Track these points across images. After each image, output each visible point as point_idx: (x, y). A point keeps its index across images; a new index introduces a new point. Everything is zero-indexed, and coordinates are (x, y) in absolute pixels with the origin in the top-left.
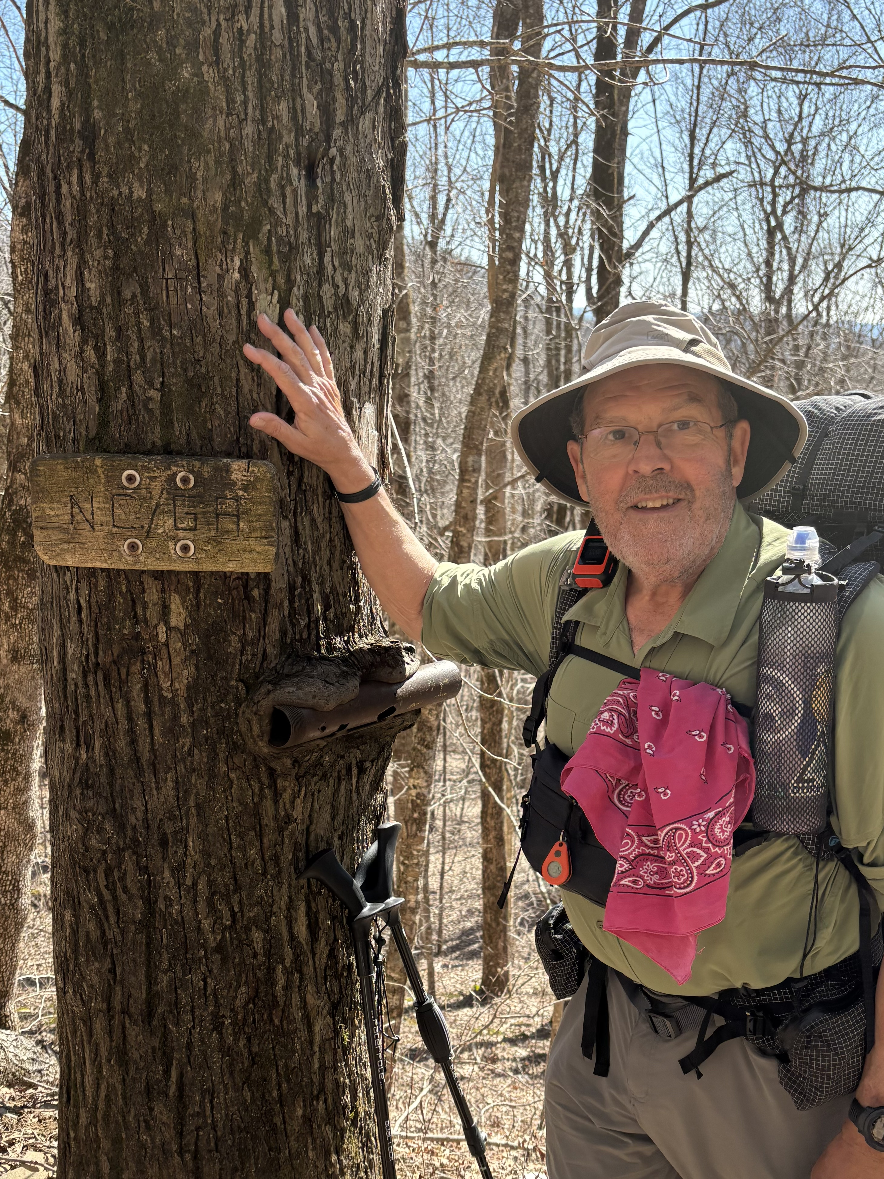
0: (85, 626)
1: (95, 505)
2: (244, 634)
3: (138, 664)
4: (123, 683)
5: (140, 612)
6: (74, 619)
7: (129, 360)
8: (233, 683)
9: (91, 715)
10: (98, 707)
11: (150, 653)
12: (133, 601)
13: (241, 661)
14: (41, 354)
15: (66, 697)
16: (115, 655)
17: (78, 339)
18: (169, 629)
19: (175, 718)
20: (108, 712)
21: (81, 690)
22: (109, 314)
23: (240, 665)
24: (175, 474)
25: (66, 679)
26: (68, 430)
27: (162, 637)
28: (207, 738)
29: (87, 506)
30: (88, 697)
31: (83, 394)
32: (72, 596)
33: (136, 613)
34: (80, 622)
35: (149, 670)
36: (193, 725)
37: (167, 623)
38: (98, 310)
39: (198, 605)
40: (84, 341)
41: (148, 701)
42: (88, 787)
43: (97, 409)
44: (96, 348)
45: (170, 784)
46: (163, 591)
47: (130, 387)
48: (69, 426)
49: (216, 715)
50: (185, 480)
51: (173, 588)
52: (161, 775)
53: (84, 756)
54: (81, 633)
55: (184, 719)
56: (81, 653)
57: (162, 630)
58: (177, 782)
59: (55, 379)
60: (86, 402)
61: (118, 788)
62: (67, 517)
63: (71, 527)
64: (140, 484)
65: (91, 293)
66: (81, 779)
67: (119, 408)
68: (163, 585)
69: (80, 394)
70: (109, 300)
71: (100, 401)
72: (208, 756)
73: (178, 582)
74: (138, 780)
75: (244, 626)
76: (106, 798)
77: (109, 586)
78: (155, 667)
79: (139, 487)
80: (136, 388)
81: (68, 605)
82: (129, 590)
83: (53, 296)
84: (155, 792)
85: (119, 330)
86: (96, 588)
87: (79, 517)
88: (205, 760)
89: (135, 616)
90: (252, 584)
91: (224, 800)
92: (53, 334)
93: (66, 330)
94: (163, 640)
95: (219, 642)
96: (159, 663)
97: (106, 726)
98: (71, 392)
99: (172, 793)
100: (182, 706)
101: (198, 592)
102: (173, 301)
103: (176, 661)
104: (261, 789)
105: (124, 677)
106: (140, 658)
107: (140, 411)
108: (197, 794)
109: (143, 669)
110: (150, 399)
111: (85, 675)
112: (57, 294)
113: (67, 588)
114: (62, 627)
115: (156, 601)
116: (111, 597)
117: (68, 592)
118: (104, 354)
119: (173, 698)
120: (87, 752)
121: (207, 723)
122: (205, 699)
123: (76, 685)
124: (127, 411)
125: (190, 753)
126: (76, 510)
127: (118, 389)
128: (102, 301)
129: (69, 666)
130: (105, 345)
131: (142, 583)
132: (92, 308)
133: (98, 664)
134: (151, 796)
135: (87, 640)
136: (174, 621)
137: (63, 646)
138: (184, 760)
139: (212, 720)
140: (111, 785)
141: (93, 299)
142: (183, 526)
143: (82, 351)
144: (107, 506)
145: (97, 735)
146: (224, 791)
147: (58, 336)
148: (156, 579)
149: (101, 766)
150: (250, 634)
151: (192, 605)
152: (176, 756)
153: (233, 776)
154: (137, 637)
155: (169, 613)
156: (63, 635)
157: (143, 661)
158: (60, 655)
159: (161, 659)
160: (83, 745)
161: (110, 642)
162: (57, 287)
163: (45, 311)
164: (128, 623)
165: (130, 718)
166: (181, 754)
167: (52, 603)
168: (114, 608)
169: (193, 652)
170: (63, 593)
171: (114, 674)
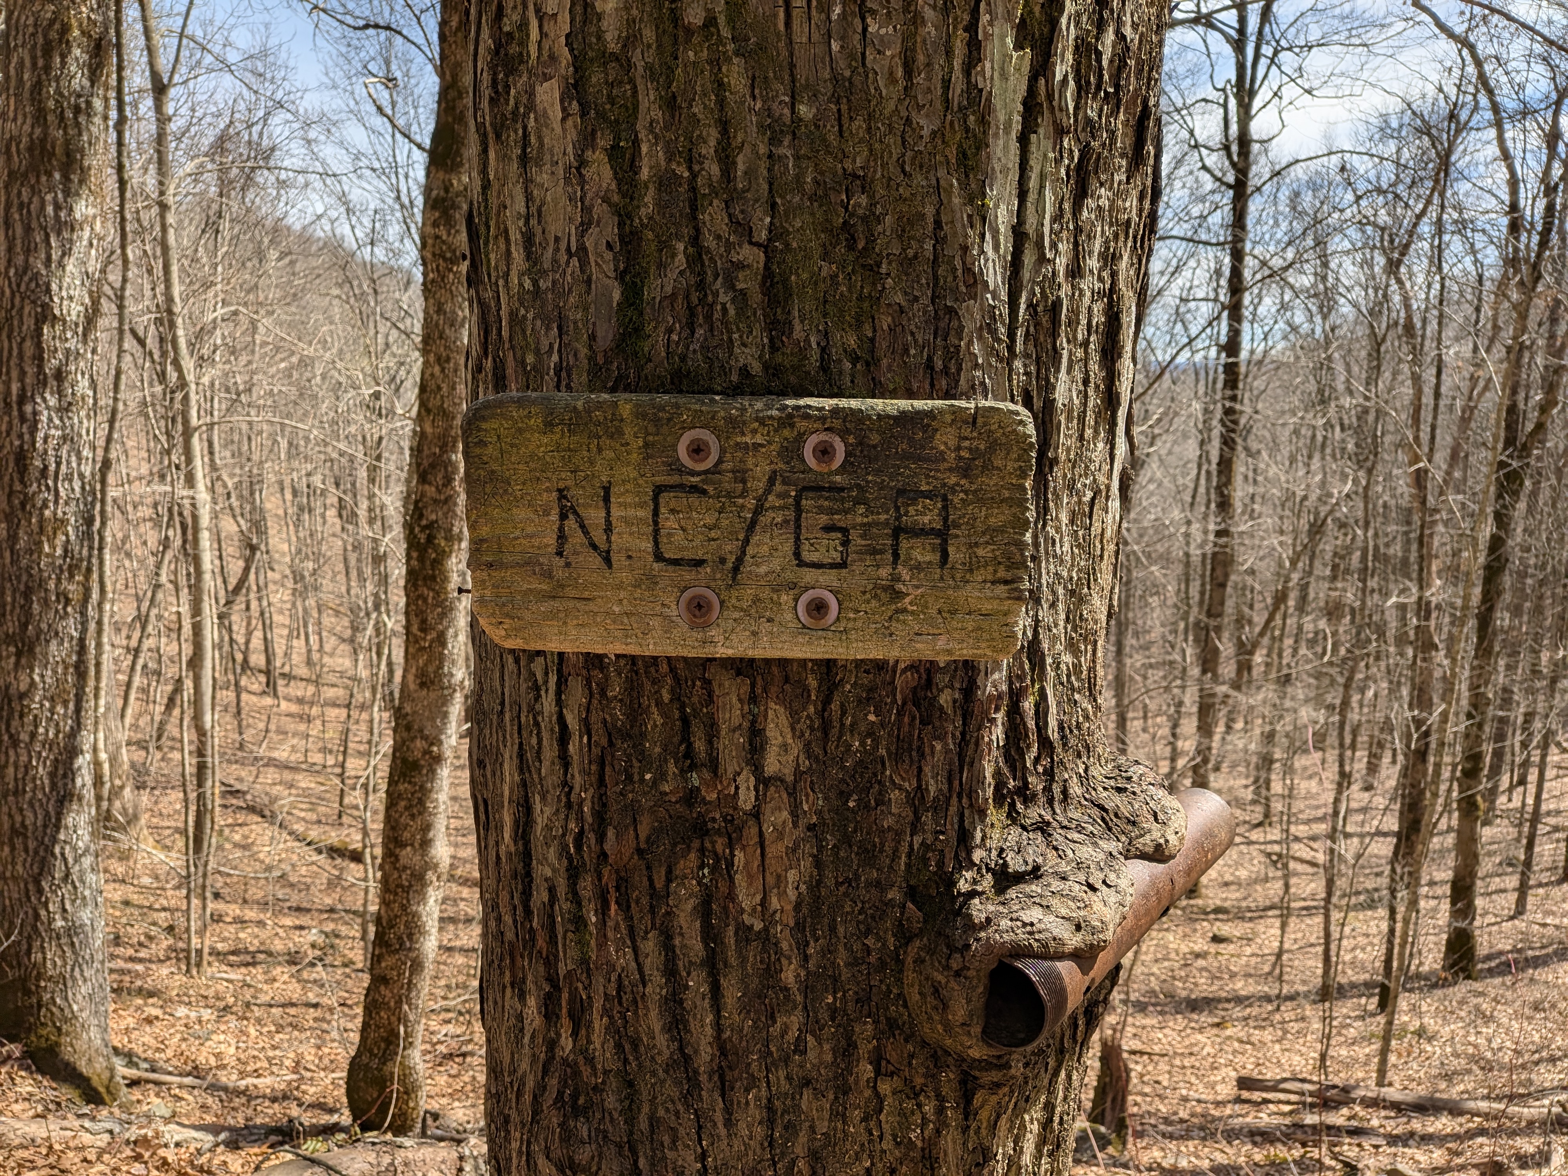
0: (575, 770)
1: (615, 512)
2: (919, 787)
3: (693, 856)
4: (658, 897)
5: (700, 745)
6: (550, 752)
7: (694, 176)
8: (893, 894)
9: (584, 961)
10: (602, 945)
11: (718, 832)
12: (685, 721)
13: (911, 845)
14: (486, 186)
15: (528, 912)
16: (643, 836)
17: (572, 135)
18: (763, 781)
19: (771, 972)
20: (624, 960)
21: (564, 905)
22: (649, 67)
23: (909, 856)
24: (801, 439)
25: (528, 874)
26: (545, 348)
27: (747, 799)
28: (833, 1011)
29: (595, 516)
30: (578, 922)
31: (584, 264)
32: (548, 704)
33: (690, 745)
34: (564, 759)
35: (714, 870)
36: (807, 988)
37: (757, 769)
38: (624, 62)
39: (826, 727)
40: (587, 140)
41: (710, 935)
42: (577, 1112)
43: (617, 295)
44: (614, 152)
45: (755, 1113)
46: (753, 699)
47: (695, 240)
48: (549, 338)
49: (854, 963)
50: (824, 452)
51: (774, 690)
52: (738, 1095)
53: (567, 1043)
54: (566, 785)
55: (790, 975)
56: (565, 828)
57: (746, 785)
58: (770, 1109)
59: (515, 235)
60: (589, 282)
61: (643, 1123)
62: (551, 540)
63: (559, 562)
64: (720, 461)
65: (604, 24)
66: (560, 1093)
67: (669, 290)
68: (753, 685)
69: (575, 261)
70: (649, 34)
71: (621, 276)
72: (834, 1050)
73: (787, 680)
74: (688, 1106)
75: (920, 770)
76: (619, 1146)
77: (632, 687)
78: (730, 864)
79: (715, 470)
80: (709, 241)
81: (537, 724)
82: (676, 698)
83: (514, 49)
84: (723, 1131)
85: (671, 104)
86: (603, 693)
87: (576, 539)
88: (829, 1058)
89: (689, 754)
90: (941, 679)
91: (864, 1138)
92: (513, 136)
93: (543, 119)
94: (748, 807)
95: (867, 806)
96: (739, 857)
97: (620, 988)
98: (555, 261)
99: (759, 1131)
100: (785, 945)
101: (827, 701)
102: (800, 33)
103: (775, 849)
104: (940, 1111)
105: (659, 884)
106: (696, 844)
107: (716, 294)
108: (812, 1129)
109: (701, 867)
110: (741, 266)
111: (573, 873)
112: (524, 42)
113: (536, 688)
114: (523, 766)
115: (736, 721)
116: (635, 713)
117: (538, 697)
118: (634, 169)
119: (766, 929)
120: (575, 1034)
121: (835, 979)
122: (833, 929)
123: (552, 890)
124: (687, 297)
125: (800, 1048)
126: (571, 523)
127: (664, 245)
128: (630, 40)
129: (537, 848)
130: (636, 143)
131: (707, 683)
132: (606, 58)
133: (603, 855)
134: (714, 1139)
135: (581, 805)
136: (772, 765)
137: (525, 808)
138: (786, 1060)
139: (846, 974)
140: (630, 1114)
141: (609, 37)
142: (814, 557)
143: (582, 163)
144: (641, 513)
145: (598, 1004)
146: (865, 1119)
147: (526, 135)
148: (739, 673)
149: (606, 1072)
150: (932, 789)
151: (812, 728)
152: (770, 1053)
153: (885, 1087)
154: (691, 797)
155: (763, 749)
156: (524, 784)
157: (702, 850)
158: (516, 823)
159: (743, 848)
160: (565, 1021)
161: (633, 812)
162: (523, 26)
163: (494, 82)
164: (672, 768)
165: (670, 971)
166: (780, 1049)
167: (502, 713)
168: (643, 735)
169: (811, 828)
170: (526, 698)
171: (640, 881)
